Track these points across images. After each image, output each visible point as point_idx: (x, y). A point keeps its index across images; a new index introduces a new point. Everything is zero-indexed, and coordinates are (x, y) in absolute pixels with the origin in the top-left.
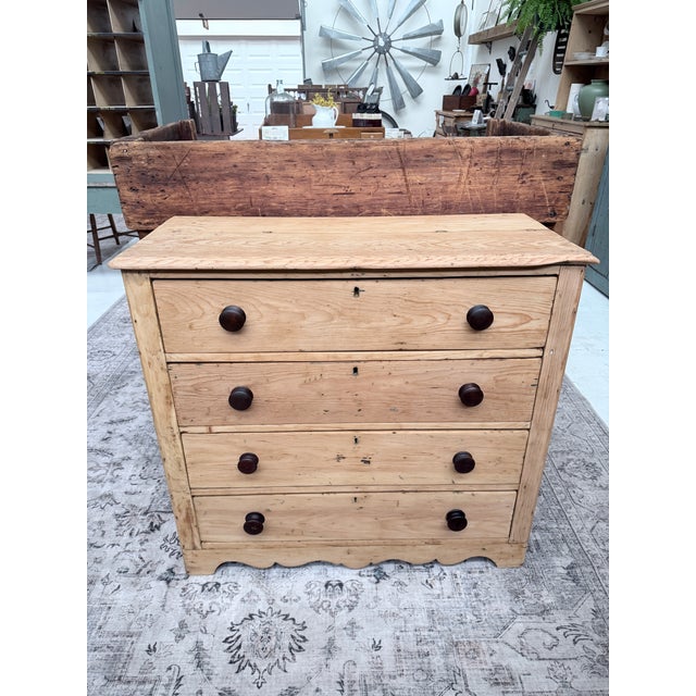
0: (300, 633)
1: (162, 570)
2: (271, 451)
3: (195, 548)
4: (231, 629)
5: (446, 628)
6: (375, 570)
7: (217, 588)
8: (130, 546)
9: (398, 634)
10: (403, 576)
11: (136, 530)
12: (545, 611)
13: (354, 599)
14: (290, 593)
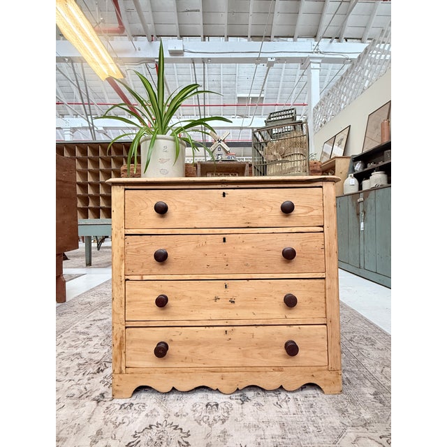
0: (185, 439)
1: (96, 394)
2: (176, 293)
3: (121, 373)
4: (134, 436)
5: (295, 436)
6: (241, 395)
7: (131, 407)
8: (81, 381)
9: (259, 440)
10: (260, 399)
11: (88, 372)
12: (366, 424)
13: (226, 414)
14: (181, 410)
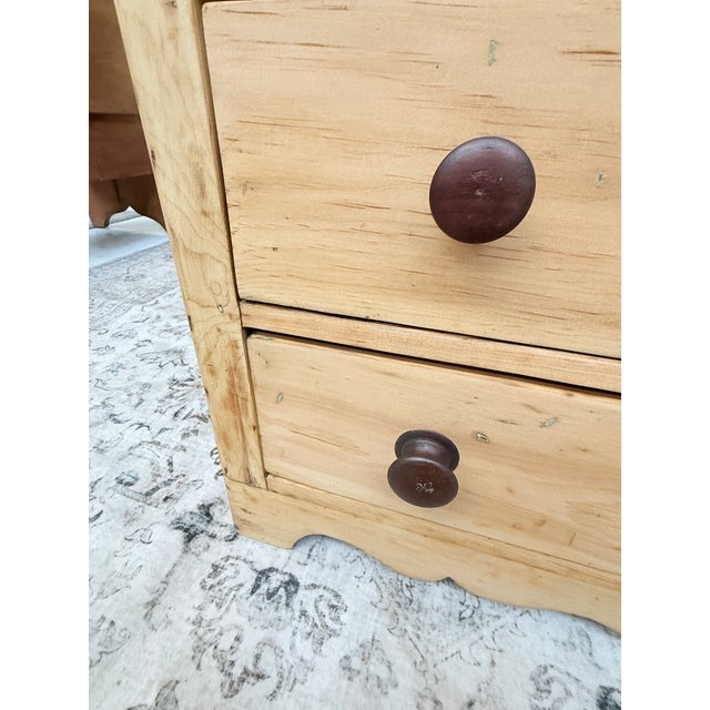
1: (189, 502)
7: (289, 595)
8: (165, 435)
11: (189, 410)
